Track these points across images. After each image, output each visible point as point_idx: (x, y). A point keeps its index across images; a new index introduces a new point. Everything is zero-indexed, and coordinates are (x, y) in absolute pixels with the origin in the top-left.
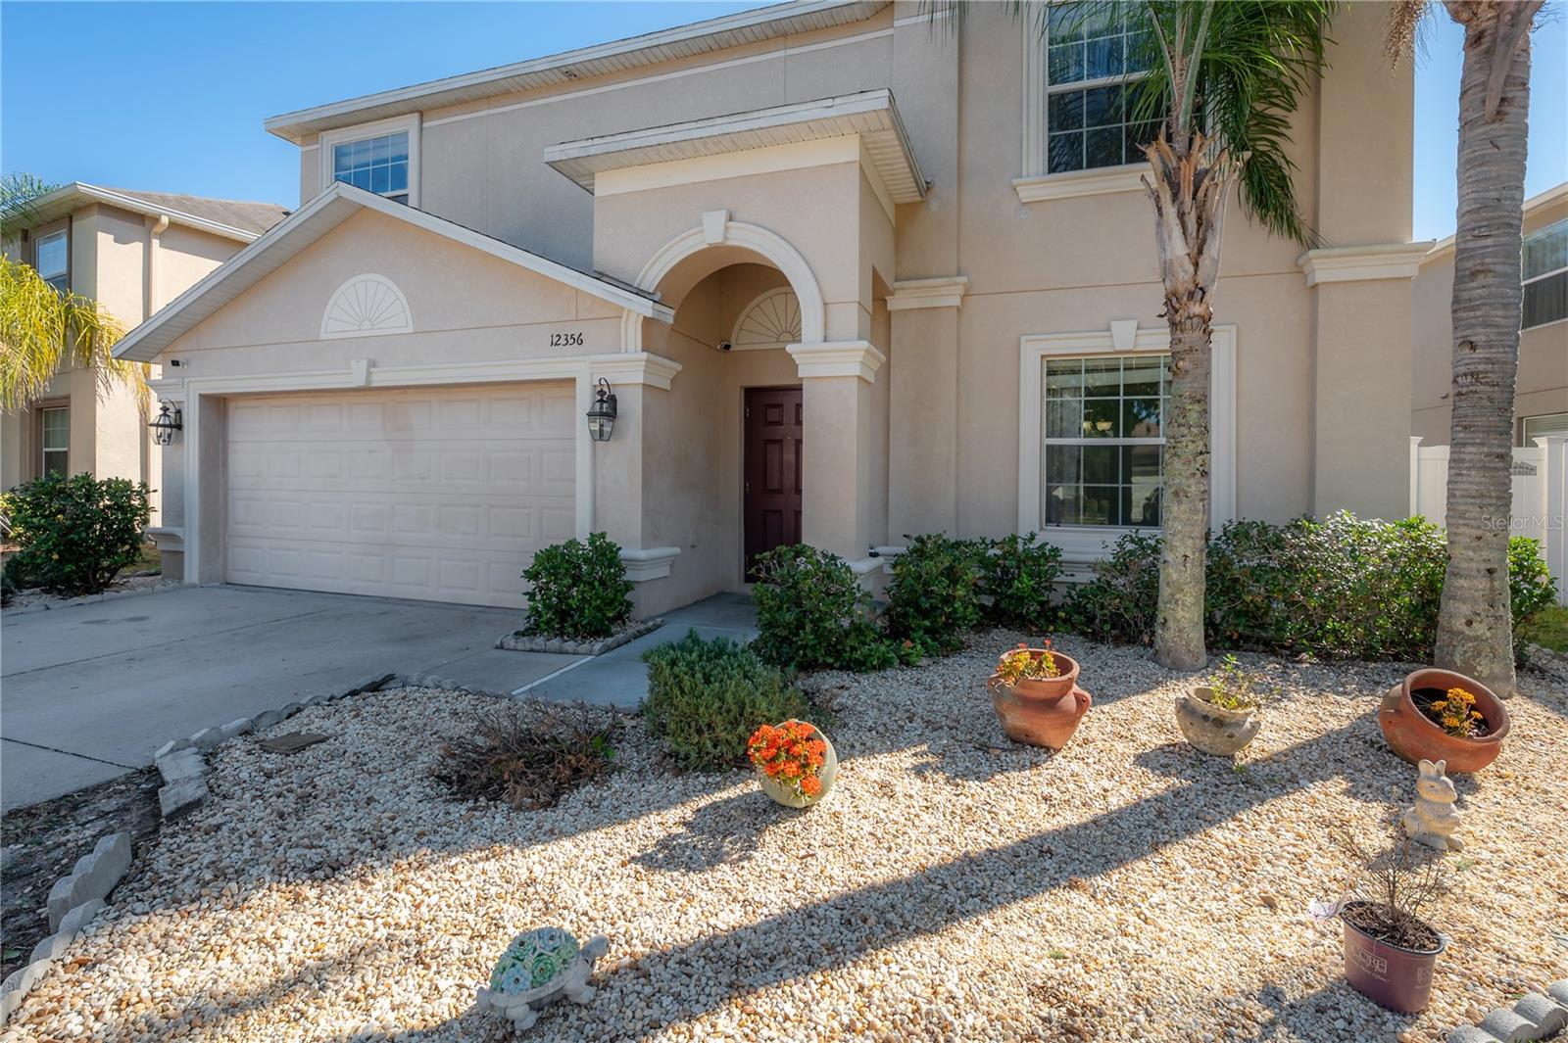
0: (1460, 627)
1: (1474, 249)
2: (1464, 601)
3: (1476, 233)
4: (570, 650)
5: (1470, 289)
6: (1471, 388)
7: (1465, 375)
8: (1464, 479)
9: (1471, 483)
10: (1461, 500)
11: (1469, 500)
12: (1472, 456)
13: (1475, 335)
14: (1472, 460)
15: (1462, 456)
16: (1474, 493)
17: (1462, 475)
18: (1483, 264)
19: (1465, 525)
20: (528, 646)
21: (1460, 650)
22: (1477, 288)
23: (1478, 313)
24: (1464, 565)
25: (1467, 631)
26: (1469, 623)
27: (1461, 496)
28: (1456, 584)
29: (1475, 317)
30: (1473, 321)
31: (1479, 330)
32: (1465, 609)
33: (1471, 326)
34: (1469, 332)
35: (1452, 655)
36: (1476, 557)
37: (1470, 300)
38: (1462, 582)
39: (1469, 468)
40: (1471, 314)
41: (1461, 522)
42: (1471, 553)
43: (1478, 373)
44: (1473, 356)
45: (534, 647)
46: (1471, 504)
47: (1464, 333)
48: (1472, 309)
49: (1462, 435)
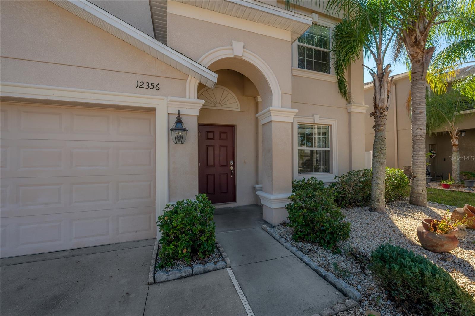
0: (421, 192)
1: (420, 108)
2: (421, 186)
3: (420, 104)
4: (211, 269)
5: (420, 116)
6: (421, 138)
7: (419, 135)
8: (420, 159)
9: (422, 160)
10: (419, 164)
11: (421, 164)
12: (421, 154)
13: (421, 127)
14: (421, 155)
15: (419, 154)
16: (422, 162)
17: (419, 158)
18: (422, 111)
19: (421, 169)
20: (178, 275)
21: (421, 197)
22: (421, 116)
23: (422, 122)
24: (420, 178)
25: (422, 193)
26: (422, 191)
27: (420, 163)
28: (419, 182)
29: (421, 123)
30: (421, 124)
31: (422, 126)
32: (421, 188)
33: (420, 125)
34: (420, 126)
35: (419, 199)
36: (423, 176)
37: (420, 119)
38: (420, 182)
39: (421, 156)
40: (420, 122)
41: (420, 168)
42: (422, 175)
43: (422, 135)
44: (421, 131)
45: (183, 274)
46: (422, 164)
47: (419, 126)
48: (420, 121)
49: (419, 149)
